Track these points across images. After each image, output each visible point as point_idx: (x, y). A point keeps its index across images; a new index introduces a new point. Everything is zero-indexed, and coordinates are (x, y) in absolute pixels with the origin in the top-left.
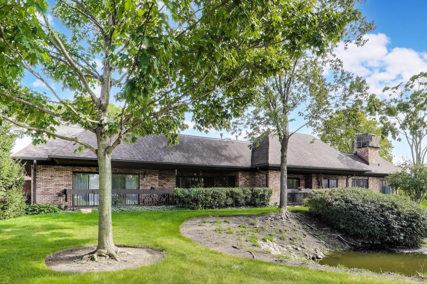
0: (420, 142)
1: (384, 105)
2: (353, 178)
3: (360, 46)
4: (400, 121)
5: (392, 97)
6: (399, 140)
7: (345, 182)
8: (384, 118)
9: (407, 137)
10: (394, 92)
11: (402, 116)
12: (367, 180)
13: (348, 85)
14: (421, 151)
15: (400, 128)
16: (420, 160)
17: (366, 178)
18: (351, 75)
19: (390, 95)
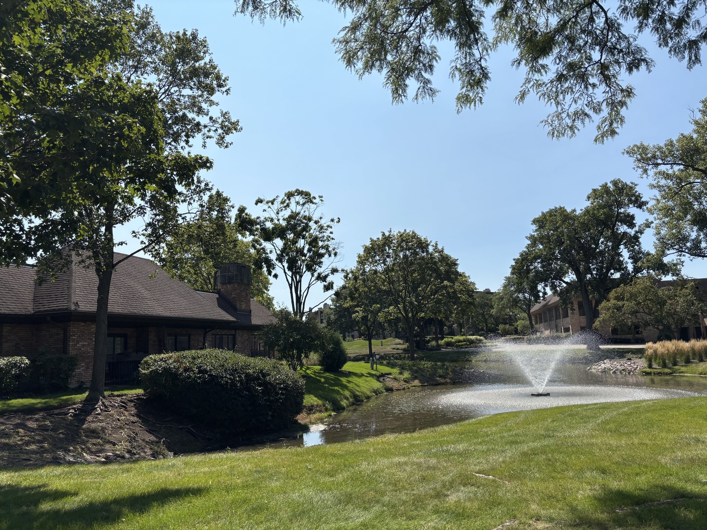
0: (300, 281)
1: (258, 224)
2: (214, 332)
3: (223, 148)
4: (276, 248)
5: (267, 215)
6: (276, 276)
7: (202, 339)
8: (257, 241)
9: (285, 272)
10: (269, 207)
11: (279, 243)
12: (234, 336)
13: (206, 198)
14: (302, 294)
15: (276, 260)
16: (300, 307)
17: (233, 332)
18: (210, 186)
19: (264, 210)
